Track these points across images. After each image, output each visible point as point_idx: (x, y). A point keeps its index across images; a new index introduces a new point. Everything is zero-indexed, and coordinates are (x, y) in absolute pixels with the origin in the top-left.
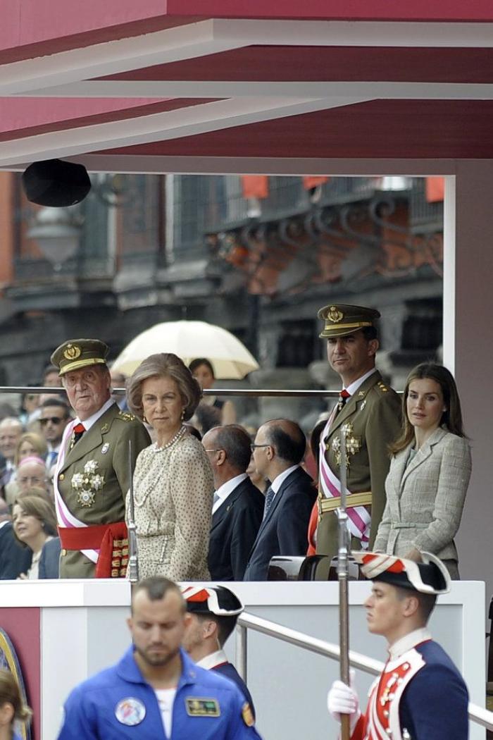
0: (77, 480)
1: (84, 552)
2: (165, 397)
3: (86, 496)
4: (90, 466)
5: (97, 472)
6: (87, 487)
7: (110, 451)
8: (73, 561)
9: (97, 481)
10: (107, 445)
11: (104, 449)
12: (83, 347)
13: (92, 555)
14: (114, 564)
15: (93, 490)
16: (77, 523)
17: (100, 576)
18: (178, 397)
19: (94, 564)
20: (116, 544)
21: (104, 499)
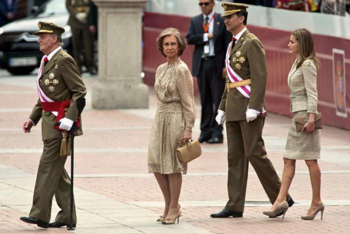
0: (47, 82)
1: (52, 112)
3: (51, 88)
7: (58, 68)
9: (56, 82)
13: (55, 113)
15: (54, 86)
16: (49, 100)
18: (177, 44)
19: (56, 117)
20: (66, 109)
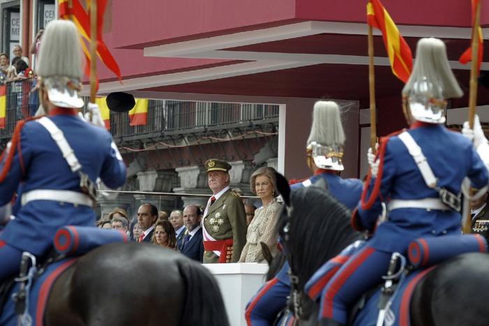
0: (212, 221)
1: (214, 252)
2: (263, 184)
3: (216, 228)
4: (218, 215)
5: (220, 217)
6: (216, 224)
7: (226, 208)
8: (210, 256)
9: (221, 221)
10: (225, 205)
11: (224, 208)
12: (216, 162)
13: (218, 253)
14: (227, 257)
15: (219, 225)
16: (212, 239)
17: (221, 262)
18: (270, 184)
19: (218, 257)
20: (228, 248)
21: (223, 230)
